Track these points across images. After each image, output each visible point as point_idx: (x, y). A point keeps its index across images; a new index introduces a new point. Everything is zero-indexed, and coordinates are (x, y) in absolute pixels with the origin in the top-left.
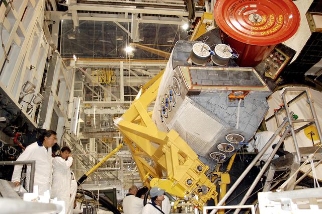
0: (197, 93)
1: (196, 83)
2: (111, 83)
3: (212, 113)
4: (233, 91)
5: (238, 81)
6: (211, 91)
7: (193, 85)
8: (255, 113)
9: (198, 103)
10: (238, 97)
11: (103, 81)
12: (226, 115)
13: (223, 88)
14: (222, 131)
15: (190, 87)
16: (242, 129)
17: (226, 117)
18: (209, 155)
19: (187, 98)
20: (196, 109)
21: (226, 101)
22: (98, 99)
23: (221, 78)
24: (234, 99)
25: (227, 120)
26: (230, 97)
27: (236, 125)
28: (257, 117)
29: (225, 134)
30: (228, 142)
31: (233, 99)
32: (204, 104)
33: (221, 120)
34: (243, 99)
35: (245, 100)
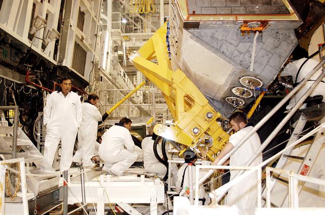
0: (196, 25)
1: (194, 12)
2: (150, 13)
3: (218, 51)
4: (246, 22)
5: (253, 8)
6: (214, 22)
7: (190, 15)
8: (278, 51)
9: (198, 38)
10: (254, 30)
11: (141, 11)
12: (236, 53)
13: (232, 18)
14: (234, 72)
15: (185, 17)
16: (258, 72)
17: (237, 56)
18: (224, 99)
19: (185, 31)
20: (198, 45)
21: (237, 35)
22: (138, 31)
23: (229, 4)
24: (249, 32)
25: (238, 59)
26: (243, 29)
27: (249, 66)
28: (280, 56)
29: (238, 77)
30: (243, 86)
31: (246, 32)
32: (208, 39)
33: (230, 59)
34: (260, 32)
35: (264, 34)
